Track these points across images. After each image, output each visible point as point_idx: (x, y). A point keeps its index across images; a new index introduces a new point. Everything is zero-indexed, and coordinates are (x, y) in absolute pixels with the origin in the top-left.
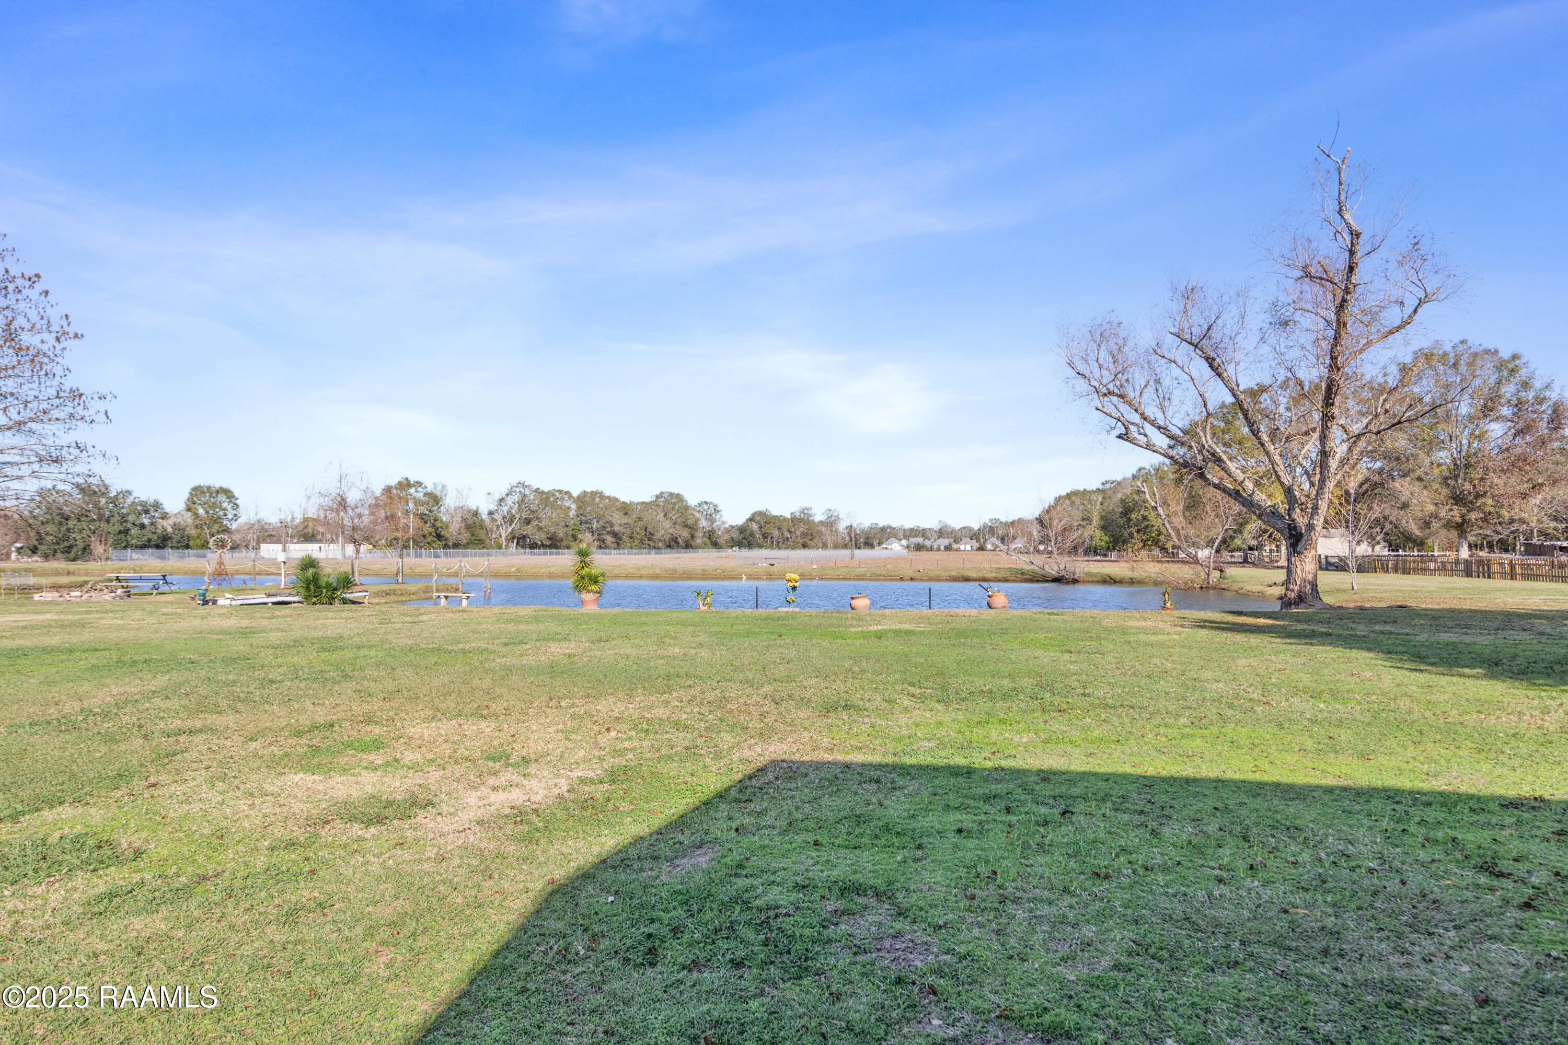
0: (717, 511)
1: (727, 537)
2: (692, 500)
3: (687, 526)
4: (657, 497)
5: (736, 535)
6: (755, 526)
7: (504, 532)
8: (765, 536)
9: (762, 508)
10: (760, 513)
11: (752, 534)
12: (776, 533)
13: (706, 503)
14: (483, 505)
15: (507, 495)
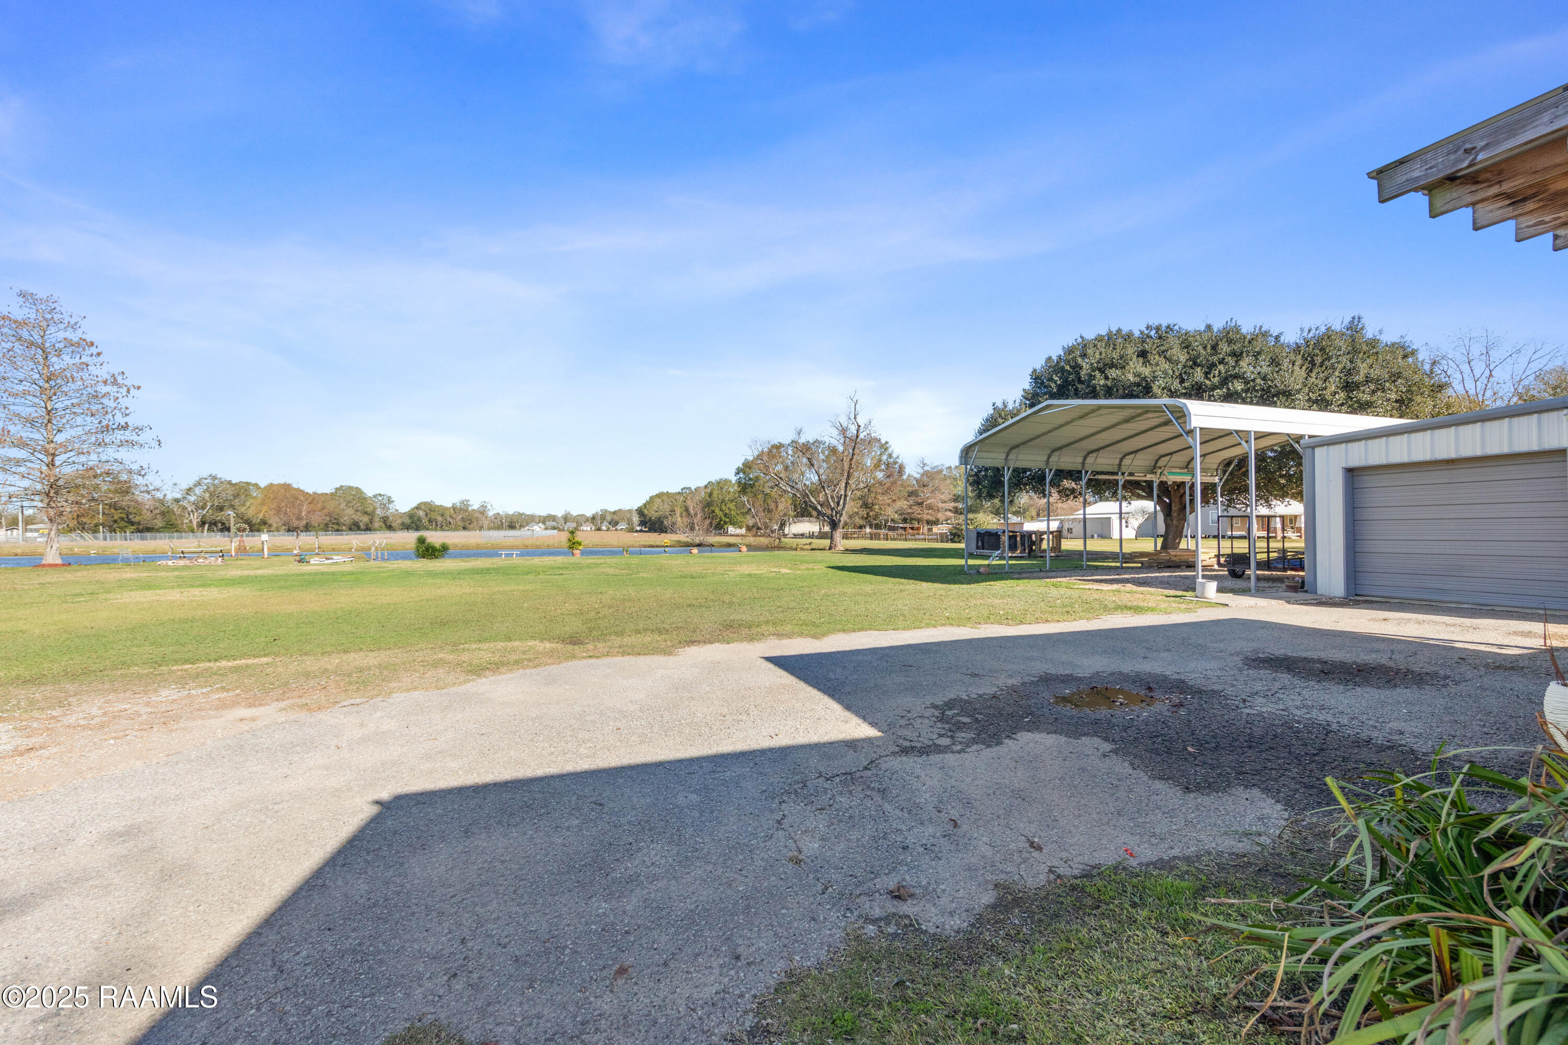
0: (390, 501)
1: (399, 521)
2: (369, 492)
3: (366, 513)
4: (337, 489)
5: (408, 521)
6: (421, 513)
7: (195, 519)
8: (430, 521)
9: (428, 500)
10: (425, 503)
11: (419, 519)
12: (440, 519)
13: (380, 495)
14: (172, 494)
15: (195, 486)
